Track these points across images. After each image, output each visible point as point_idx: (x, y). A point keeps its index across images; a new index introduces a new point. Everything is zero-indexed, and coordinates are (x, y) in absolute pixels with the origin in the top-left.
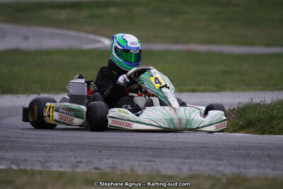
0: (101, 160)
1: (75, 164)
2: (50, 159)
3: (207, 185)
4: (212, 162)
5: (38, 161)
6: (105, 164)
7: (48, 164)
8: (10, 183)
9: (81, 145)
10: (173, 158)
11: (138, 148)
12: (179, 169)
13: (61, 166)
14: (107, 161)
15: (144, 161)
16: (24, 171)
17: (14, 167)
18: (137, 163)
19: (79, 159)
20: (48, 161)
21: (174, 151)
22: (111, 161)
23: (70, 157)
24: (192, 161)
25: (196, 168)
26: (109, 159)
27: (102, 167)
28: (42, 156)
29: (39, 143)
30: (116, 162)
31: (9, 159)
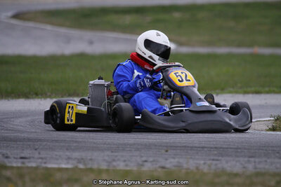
0: (167, 159)
1: (141, 163)
2: (116, 159)
3: (273, 183)
4: (277, 160)
5: (104, 160)
6: (170, 163)
7: (115, 163)
8: (76, 181)
9: (146, 145)
10: (238, 157)
11: (203, 148)
12: (244, 167)
13: (127, 165)
14: (172, 160)
15: (210, 160)
16: (91, 170)
17: (81, 166)
18: (202, 162)
19: (144, 159)
20: (114, 160)
21: (239, 150)
22: (177, 160)
23: (137, 156)
24: (257, 160)
25: (261, 166)
26: (174, 158)
27: (168, 166)
28: (108, 156)
29: (105, 144)
30: (181, 160)
31: (76, 158)
